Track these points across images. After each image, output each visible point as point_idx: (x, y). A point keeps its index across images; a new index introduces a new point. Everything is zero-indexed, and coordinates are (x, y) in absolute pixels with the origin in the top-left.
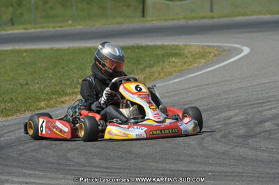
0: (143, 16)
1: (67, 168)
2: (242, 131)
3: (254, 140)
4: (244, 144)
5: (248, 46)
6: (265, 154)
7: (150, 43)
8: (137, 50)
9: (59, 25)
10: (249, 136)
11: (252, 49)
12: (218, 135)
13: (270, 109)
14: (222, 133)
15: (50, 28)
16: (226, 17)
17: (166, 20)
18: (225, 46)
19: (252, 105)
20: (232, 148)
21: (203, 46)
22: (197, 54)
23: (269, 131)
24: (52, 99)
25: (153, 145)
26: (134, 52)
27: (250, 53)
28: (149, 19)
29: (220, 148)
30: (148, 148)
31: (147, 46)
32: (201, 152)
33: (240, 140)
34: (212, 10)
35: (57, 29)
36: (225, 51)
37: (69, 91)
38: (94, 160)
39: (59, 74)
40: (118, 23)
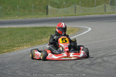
0: (47, 14)
2: (88, 63)
3: (93, 66)
4: (90, 68)
5: (91, 27)
6: (98, 72)
7: (50, 26)
8: (44, 29)
9: (12, 18)
10: (91, 65)
11: (92, 29)
12: (78, 64)
13: (100, 53)
14: (80, 63)
15: (8, 19)
16: (81, 15)
17: (56, 16)
18: (82, 27)
19: (92, 51)
20: (84, 70)
21: (72, 27)
22: (70, 30)
23: (99, 62)
24: (9, 48)
25: (51, 68)
26: (43, 29)
28: (49, 16)
29: (79, 69)
30: (49, 69)
33: (88, 66)
34: (75, 13)
35: (11, 20)
36: (81, 29)
37: (16, 45)
38: (27, 74)
39: (12, 38)
40: (37, 17)
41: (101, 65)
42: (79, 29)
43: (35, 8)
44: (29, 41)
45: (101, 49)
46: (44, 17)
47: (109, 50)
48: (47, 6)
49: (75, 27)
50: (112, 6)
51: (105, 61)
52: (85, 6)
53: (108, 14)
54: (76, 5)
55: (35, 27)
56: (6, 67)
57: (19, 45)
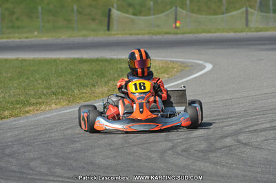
0: (108, 29)
1: (29, 177)
2: (203, 146)
3: (214, 154)
4: (205, 159)
5: (211, 63)
6: (225, 169)
7: (115, 57)
8: (101, 63)
9: (25, 35)
10: (210, 151)
11: (214, 67)
13: (231, 125)
14: (183, 147)
15: (16, 39)
16: (190, 33)
17: (131, 34)
18: (188, 62)
20: (193, 162)
21: (166, 62)
22: (160, 69)
23: (230, 146)
24: (16, 108)
25: (115, 157)
26: (99, 64)
27: (212, 70)
28: (113, 32)
29: (180, 161)
30: (110, 160)
31: (112, 59)
32: (162, 165)
33: (201, 154)
34: (175, 27)
35: (23, 40)
36: (188, 66)
37: (33, 101)
38: (56, 170)
39: (23, 84)
40: (83, 36)
41: (232, 152)
42: (184, 67)
43: (80, 13)
44: (62, 92)
45: (234, 115)
46: (102, 36)
47: (254, 117)
48: (110, 10)
49: (173, 62)
50: (263, 14)
51: (243, 144)
52: (199, 11)
53: (253, 31)
54: (178, 8)
55: (78, 59)
56: (8, 151)
57: (40, 100)
